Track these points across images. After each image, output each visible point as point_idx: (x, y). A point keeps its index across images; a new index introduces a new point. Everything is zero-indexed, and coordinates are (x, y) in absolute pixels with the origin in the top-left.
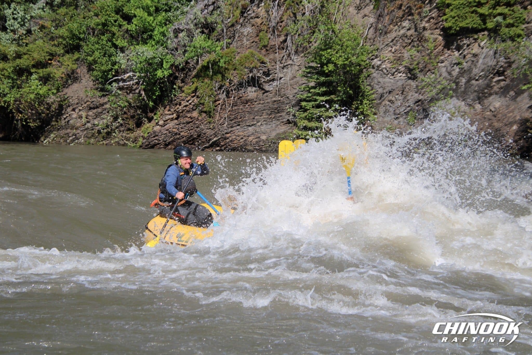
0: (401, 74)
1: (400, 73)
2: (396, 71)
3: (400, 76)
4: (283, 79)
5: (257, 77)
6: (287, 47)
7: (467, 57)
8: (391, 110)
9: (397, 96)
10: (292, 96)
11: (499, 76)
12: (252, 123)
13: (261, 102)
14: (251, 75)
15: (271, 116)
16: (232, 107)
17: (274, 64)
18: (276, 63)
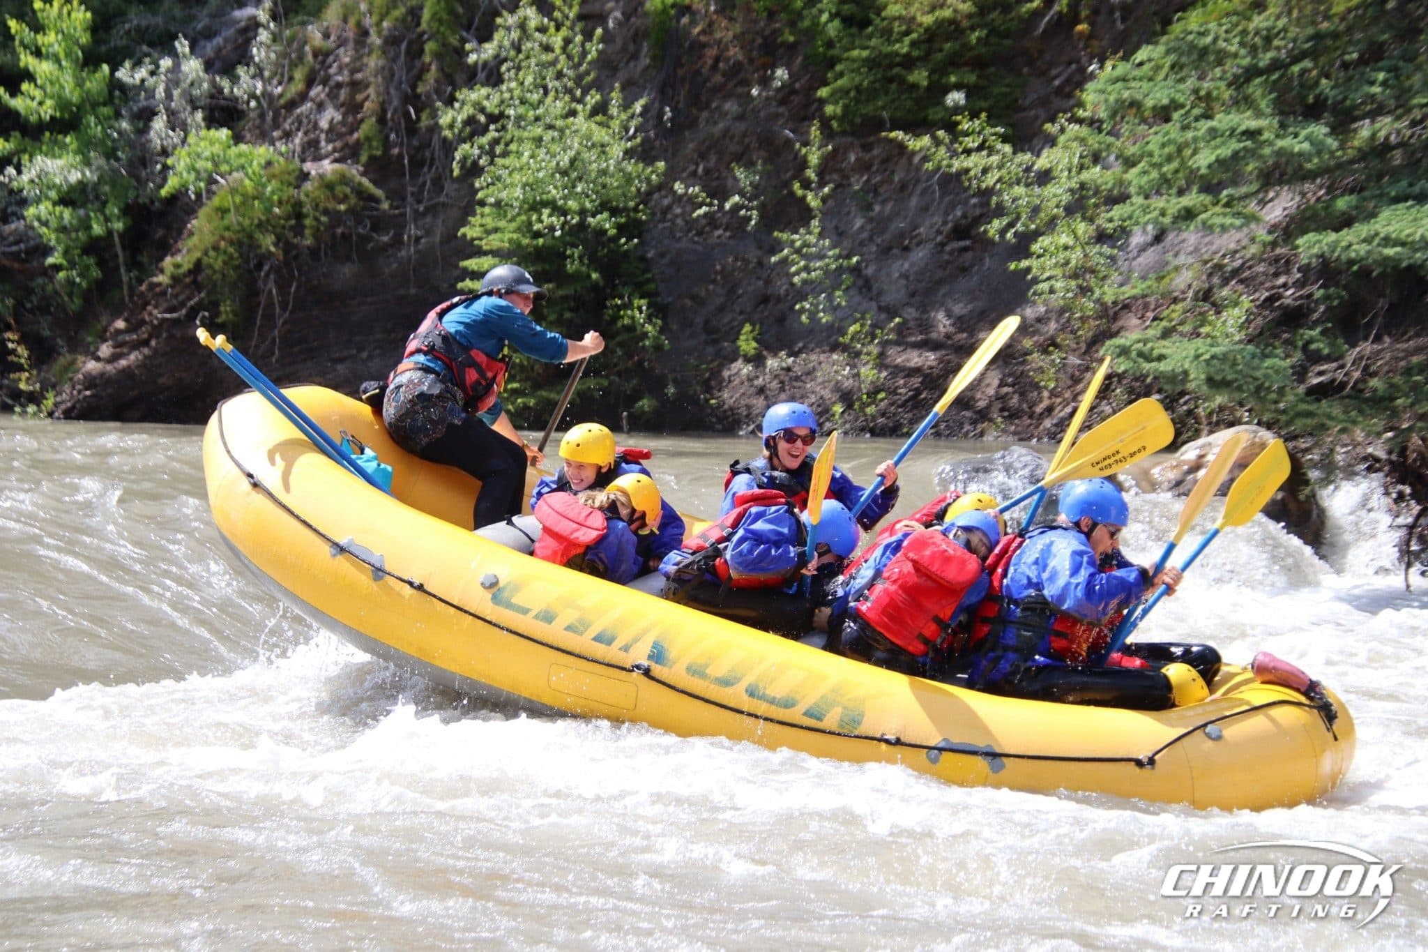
0: (720, 232)
1: (717, 228)
2: (709, 224)
3: (719, 237)
4: (423, 241)
5: (358, 235)
6: (433, 159)
7: (882, 190)
8: (699, 320)
9: (711, 287)
10: (445, 285)
11: (959, 239)
12: (346, 353)
13: (369, 299)
14: (339, 231)
15: (393, 335)
16: (291, 312)
17: (400, 203)
18: (404, 199)
